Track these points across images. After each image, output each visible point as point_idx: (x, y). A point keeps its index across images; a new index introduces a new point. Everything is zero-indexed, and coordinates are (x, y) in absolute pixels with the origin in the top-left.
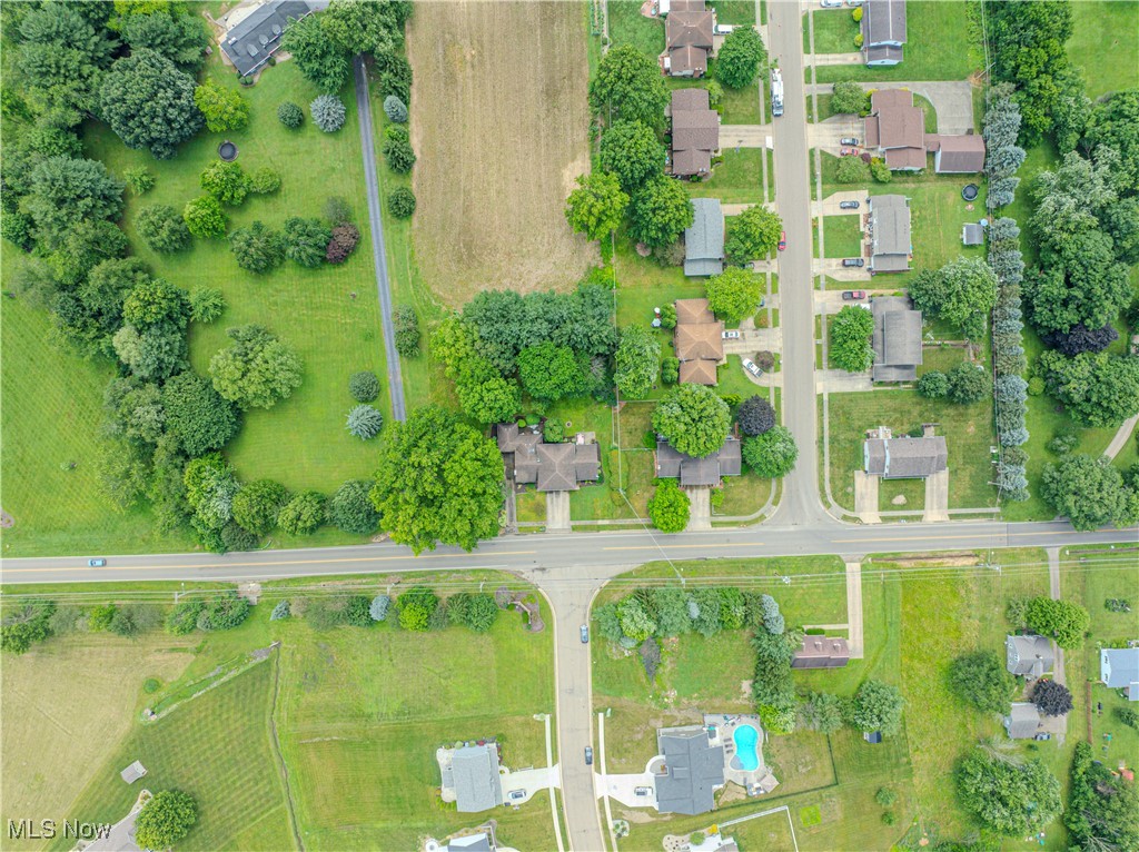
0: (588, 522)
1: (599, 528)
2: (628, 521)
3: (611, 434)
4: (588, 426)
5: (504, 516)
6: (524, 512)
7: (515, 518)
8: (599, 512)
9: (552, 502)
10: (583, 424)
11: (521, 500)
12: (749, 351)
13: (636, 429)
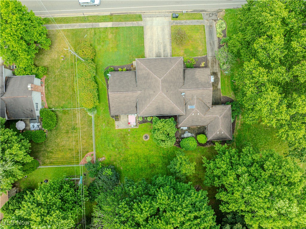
0: (123, 24)
1: (110, 18)
2: (77, 26)
3: (97, 126)
4: (124, 136)
5: (219, 30)
6: (197, 36)
7: (207, 30)
8: (110, 36)
9: (165, 47)
10: (130, 139)
11: (200, 49)
13: (67, 132)
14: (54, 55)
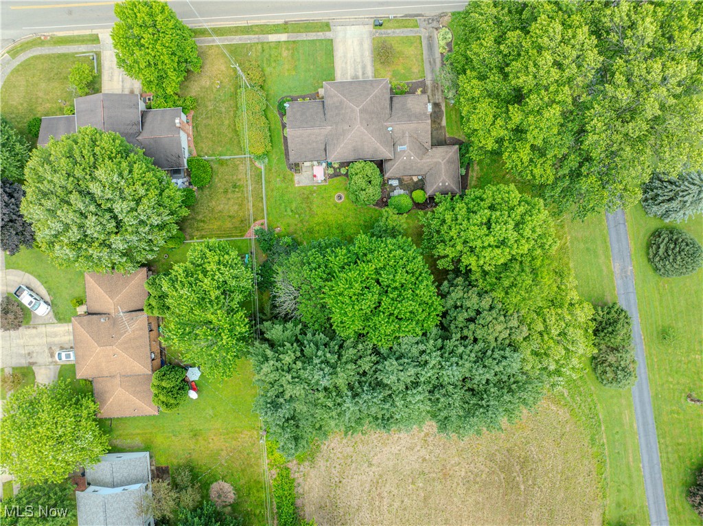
0: (303, 37)
1: (285, 27)
2: (236, 40)
3: (268, 182)
4: (307, 196)
5: (442, 43)
6: (410, 51)
7: (425, 43)
8: (285, 54)
9: (364, 68)
10: (316, 201)
11: (415, 70)
12: (42, 329)
13: (226, 192)
14: (205, 82)
